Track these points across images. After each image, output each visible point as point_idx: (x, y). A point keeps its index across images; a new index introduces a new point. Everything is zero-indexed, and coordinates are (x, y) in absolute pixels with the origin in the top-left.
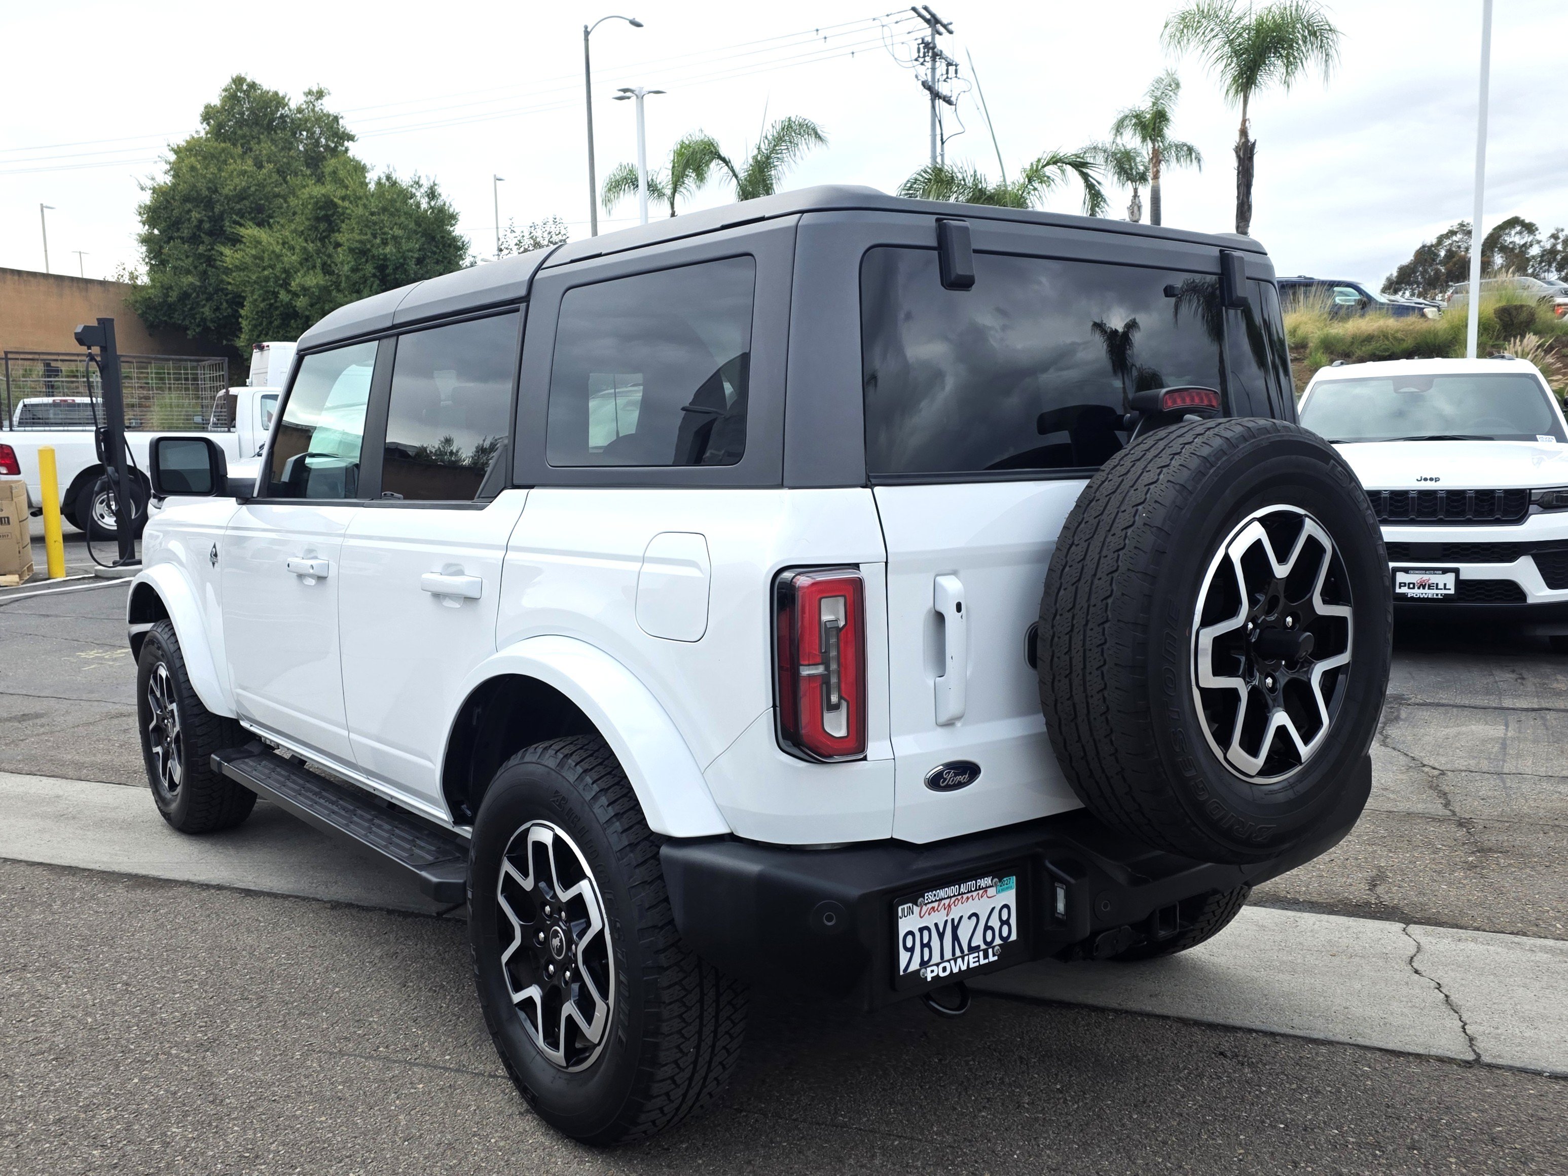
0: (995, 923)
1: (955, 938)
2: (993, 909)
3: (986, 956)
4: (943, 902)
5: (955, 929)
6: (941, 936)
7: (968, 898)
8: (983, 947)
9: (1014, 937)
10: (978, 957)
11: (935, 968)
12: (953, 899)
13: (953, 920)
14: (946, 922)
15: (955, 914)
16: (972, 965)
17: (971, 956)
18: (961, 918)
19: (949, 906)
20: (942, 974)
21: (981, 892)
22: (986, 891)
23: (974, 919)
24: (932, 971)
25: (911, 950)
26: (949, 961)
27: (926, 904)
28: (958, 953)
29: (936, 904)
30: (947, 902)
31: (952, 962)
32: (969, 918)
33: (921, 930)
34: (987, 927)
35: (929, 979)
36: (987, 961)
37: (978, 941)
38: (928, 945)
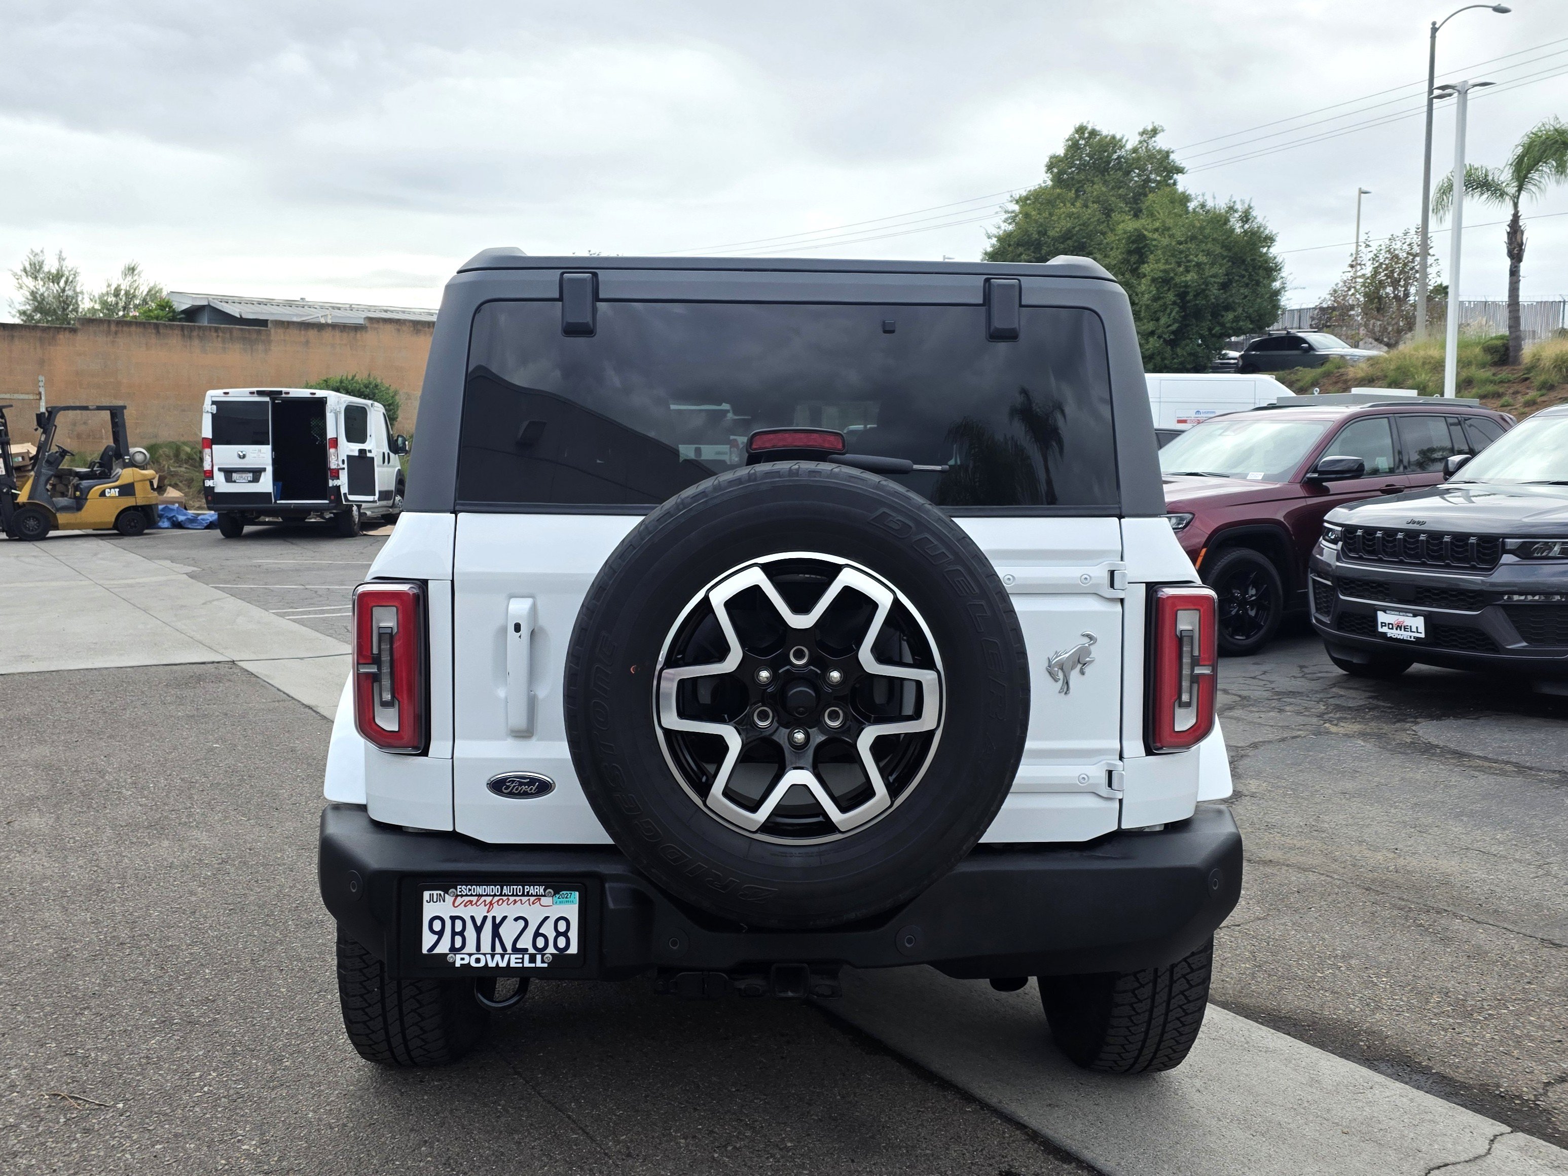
0: (548, 930)
1: (496, 934)
2: (546, 918)
3: (533, 959)
4: (483, 898)
5: (496, 927)
6: (479, 929)
7: (515, 902)
8: (532, 951)
9: (573, 949)
10: (523, 959)
11: (466, 957)
12: (496, 898)
13: (494, 918)
14: (485, 918)
15: (498, 912)
16: (512, 965)
17: (513, 957)
18: (505, 918)
19: (491, 903)
20: (473, 964)
21: (532, 899)
22: (540, 900)
23: (521, 923)
24: (462, 959)
25: (440, 934)
26: (485, 954)
27: (462, 896)
28: (499, 949)
29: (474, 899)
30: (489, 899)
31: (489, 957)
32: (516, 919)
33: (453, 919)
34: (537, 934)
35: (458, 965)
36: (533, 965)
37: (525, 942)
38: (461, 933)
